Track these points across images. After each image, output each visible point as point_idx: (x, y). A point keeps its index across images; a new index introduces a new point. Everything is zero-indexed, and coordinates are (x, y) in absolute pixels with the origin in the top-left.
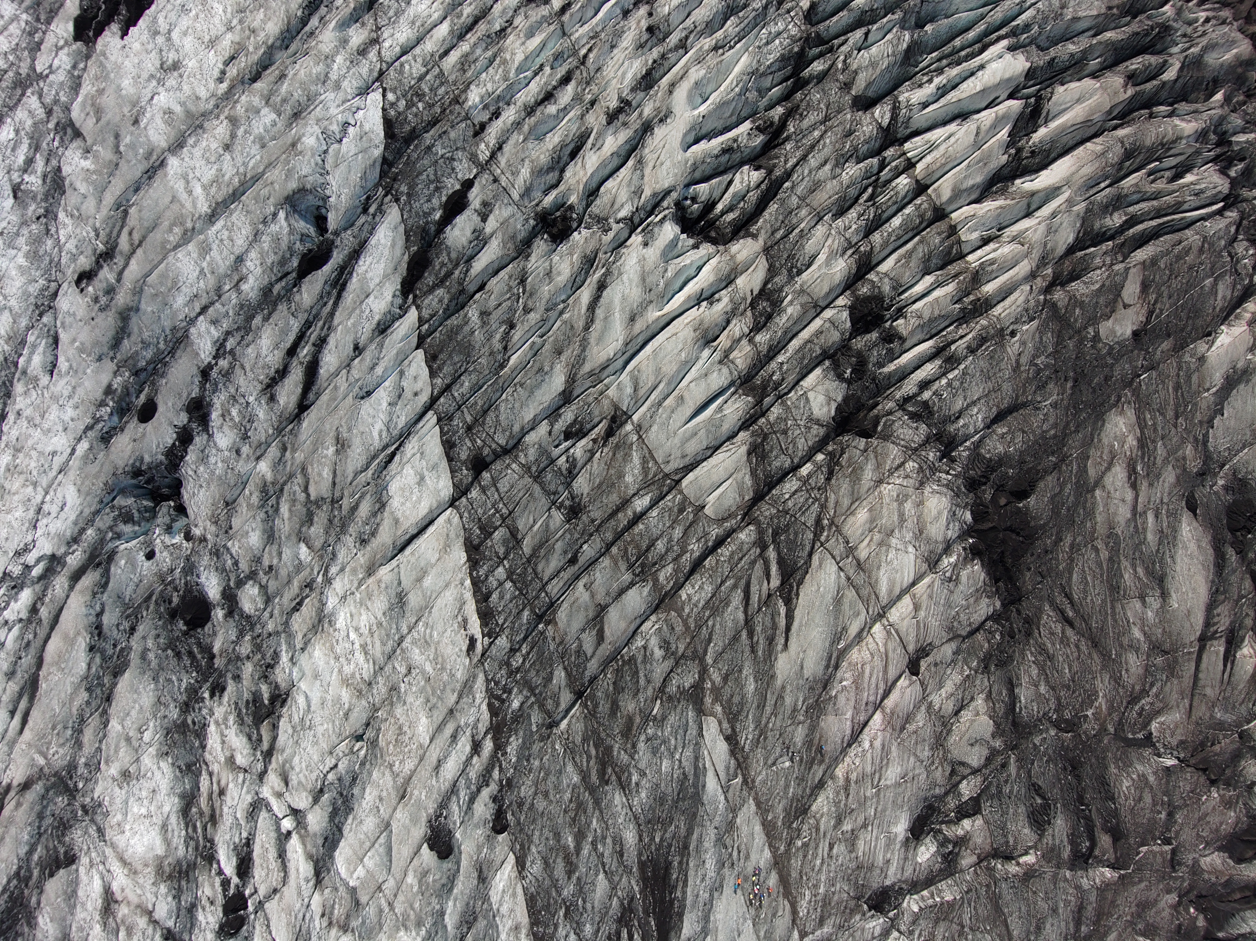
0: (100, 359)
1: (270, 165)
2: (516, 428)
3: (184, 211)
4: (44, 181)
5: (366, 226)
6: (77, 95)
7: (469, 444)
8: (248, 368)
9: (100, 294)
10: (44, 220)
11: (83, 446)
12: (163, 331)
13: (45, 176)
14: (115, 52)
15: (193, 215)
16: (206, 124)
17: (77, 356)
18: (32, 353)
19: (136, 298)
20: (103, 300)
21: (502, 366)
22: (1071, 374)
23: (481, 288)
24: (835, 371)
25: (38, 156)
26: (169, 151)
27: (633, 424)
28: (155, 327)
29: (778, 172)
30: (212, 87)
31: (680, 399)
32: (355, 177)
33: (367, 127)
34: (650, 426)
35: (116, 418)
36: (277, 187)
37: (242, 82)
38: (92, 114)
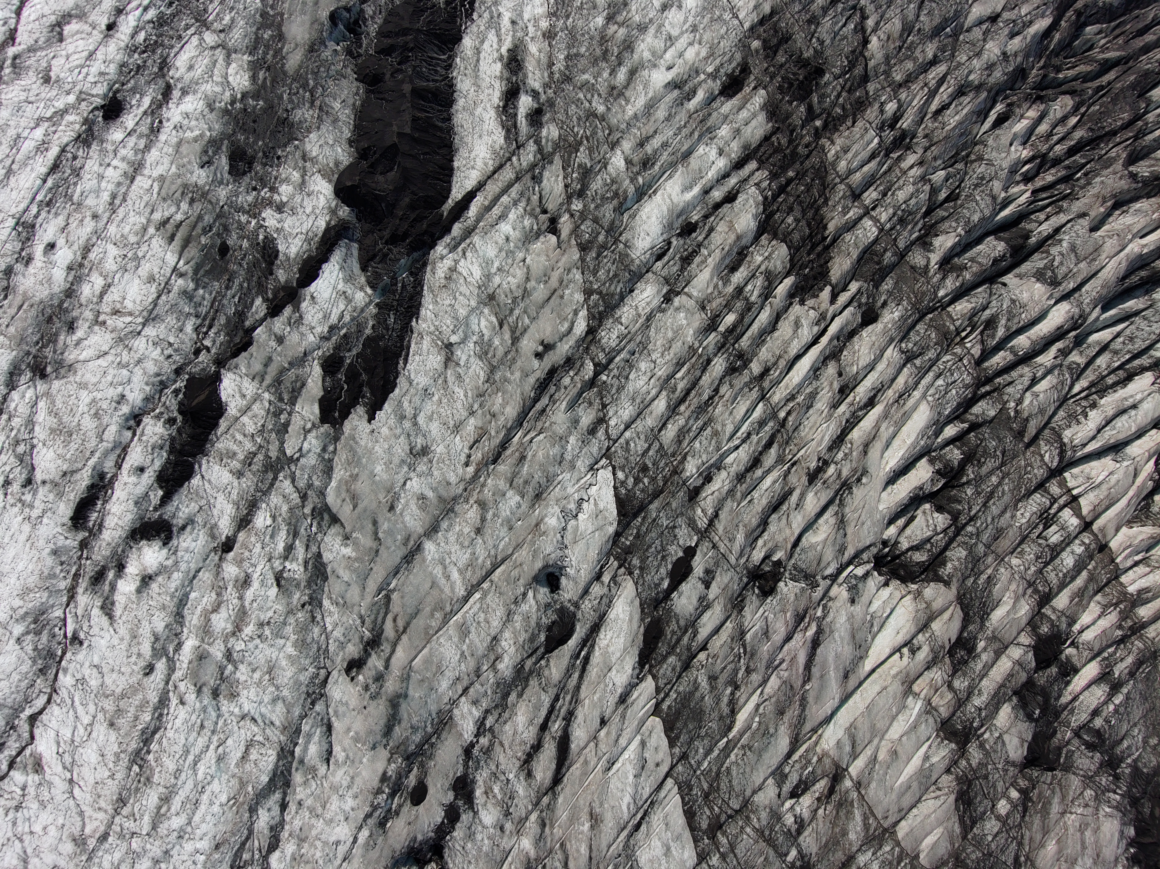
0: (374, 748)
1: (518, 546)
2: (748, 793)
3: (443, 596)
4: (306, 567)
5: (604, 599)
6: (330, 478)
7: (708, 813)
8: (507, 746)
9: (370, 681)
10: (308, 607)
11: (364, 834)
12: (430, 715)
13: (306, 563)
14: (364, 436)
15: (452, 600)
16: (457, 508)
17: (353, 746)
18: (307, 743)
19: (404, 685)
20: (373, 688)
21: (730, 728)
23: (704, 648)
24: (1024, 710)
25: (297, 542)
26: (425, 535)
27: (852, 780)
28: (422, 711)
29: (963, 519)
30: (460, 471)
31: (894, 753)
32: (593, 554)
33: (601, 506)
34: (869, 784)
35: (389, 801)
36: (526, 569)
37: (486, 465)
38: (348, 500)
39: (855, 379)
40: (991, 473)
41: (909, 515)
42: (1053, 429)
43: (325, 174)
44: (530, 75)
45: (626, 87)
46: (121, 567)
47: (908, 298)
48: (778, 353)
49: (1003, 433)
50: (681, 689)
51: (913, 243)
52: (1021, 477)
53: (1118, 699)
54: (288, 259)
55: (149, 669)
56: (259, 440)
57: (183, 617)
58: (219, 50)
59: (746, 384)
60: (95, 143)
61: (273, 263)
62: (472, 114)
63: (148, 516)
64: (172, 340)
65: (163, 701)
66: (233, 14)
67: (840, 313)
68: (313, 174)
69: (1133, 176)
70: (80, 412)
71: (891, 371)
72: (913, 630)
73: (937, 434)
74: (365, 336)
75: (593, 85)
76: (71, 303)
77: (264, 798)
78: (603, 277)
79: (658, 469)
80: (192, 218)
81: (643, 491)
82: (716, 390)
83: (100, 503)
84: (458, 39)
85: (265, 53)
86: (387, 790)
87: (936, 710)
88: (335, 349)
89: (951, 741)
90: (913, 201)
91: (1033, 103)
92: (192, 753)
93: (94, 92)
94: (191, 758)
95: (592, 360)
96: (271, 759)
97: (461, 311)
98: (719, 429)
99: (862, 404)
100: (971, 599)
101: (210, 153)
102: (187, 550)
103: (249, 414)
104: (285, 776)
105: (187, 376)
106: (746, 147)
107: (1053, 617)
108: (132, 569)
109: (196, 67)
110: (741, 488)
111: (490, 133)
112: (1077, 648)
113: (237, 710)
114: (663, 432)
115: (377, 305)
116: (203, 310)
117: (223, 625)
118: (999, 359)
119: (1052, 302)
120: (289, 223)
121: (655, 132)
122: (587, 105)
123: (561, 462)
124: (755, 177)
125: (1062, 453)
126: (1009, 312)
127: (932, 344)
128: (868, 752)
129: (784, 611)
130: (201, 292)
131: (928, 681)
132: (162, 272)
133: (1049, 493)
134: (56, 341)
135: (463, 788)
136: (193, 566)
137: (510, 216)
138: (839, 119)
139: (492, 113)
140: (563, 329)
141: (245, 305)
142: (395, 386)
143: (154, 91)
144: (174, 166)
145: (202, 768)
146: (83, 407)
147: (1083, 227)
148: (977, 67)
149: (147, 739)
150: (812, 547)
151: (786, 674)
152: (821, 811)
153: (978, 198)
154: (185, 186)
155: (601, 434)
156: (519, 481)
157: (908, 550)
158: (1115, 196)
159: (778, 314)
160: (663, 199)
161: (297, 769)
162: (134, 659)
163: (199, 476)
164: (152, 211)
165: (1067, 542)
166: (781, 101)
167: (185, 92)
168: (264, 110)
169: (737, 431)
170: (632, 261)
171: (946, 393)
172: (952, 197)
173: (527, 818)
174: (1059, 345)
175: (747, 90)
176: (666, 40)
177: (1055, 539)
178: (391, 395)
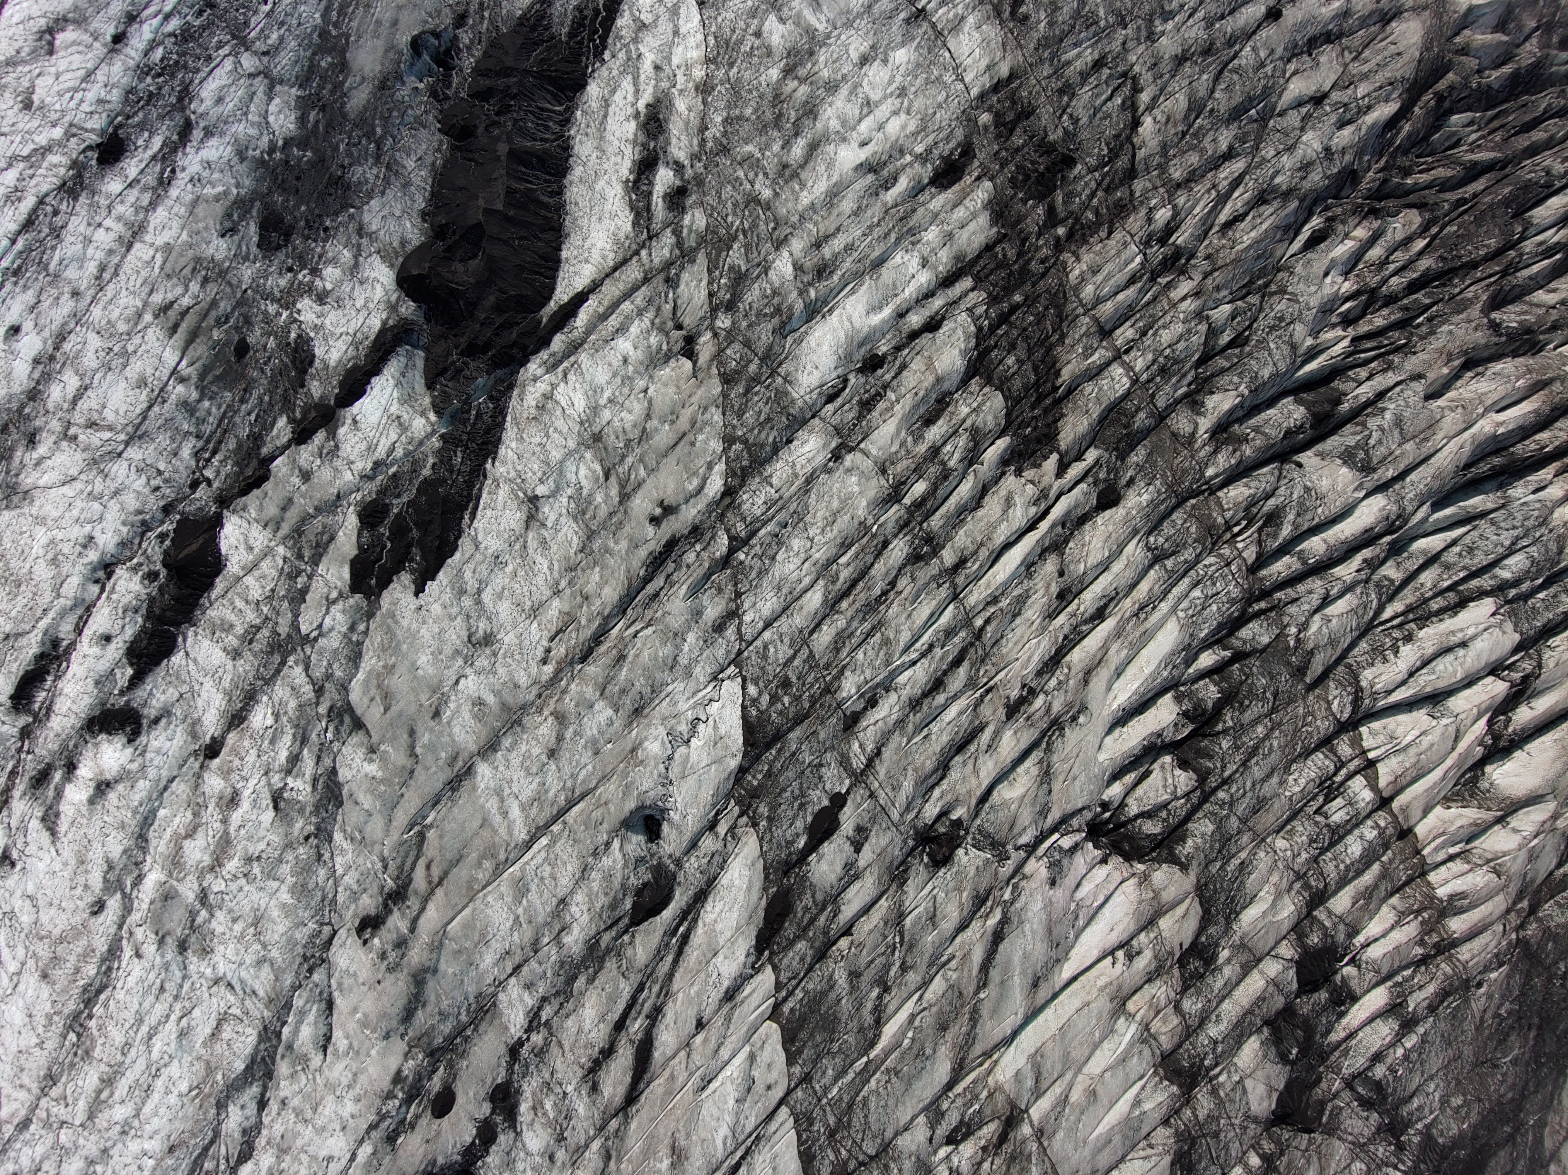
0: (387, 1037)
1: (605, 778)
2: (889, 1134)
3: (497, 839)
4: (314, 786)
5: (716, 857)
6: (357, 668)
7: (832, 1157)
8: (567, 1048)
9: (389, 947)
10: (313, 841)
11: (366, 1150)
12: (466, 998)
13: (315, 780)
14: (408, 614)
15: (508, 845)
16: (525, 720)
17: (359, 1032)
18: (299, 1022)
19: (434, 955)
20: (392, 956)
21: (872, 1044)
22: (1536, 1020)
23: (847, 931)
24: (1277, 1047)
25: (305, 752)
26: (479, 754)
27: (1032, 1126)
28: (456, 993)
29: (1213, 782)
30: (534, 670)
31: (1092, 1094)
32: (706, 795)
33: (723, 730)
34: (1054, 1132)
35: (404, 1109)
36: (612, 809)
37: (571, 663)
38: (378, 699)
39: (1081, 582)
40: (1257, 721)
41: (1142, 770)
42: (1349, 666)
43: (386, 257)
44: (674, 141)
45: (802, 166)
46: (71, 767)
47: (1164, 475)
48: (979, 539)
49: (1277, 668)
50: (811, 986)
51: (1178, 402)
52: (1297, 730)
53: (1410, 1041)
54: (326, 367)
55: (99, 907)
56: (265, 610)
57: (147, 841)
58: (259, 79)
59: (934, 578)
60: (84, 194)
61: (305, 372)
62: (591, 188)
63: (111, 701)
64: (162, 466)
65: (114, 952)
66: (282, 31)
67: (1070, 490)
68: (370, 255)
69: (1495, 326)
70: (33, 556)
71: (1130, 575)
72: (1132, 927)
73: (1188, 663)
74: (421, 478)
75: (758, 160)
76: (34, 408)
77: (237, 1090)
78: (751, 421)
79: (804, 684)
80: (203, 304)
81: (781, 713)
82: (893, 584)
83: (50, 678)
84: (581, 85)
85: (321, 87)
86: (400, 1095)
87: (1155, 1039)
88: (379, 492)
89: (1172, 1083)
90: (1181, 346)
91: (1364, 218)
92: (147, 1023)
93: (89, 125)
94: (144, 1029)
95: (728, 531)
96: (249, 1040)
97: (554, 453)
98: (892, 636)
99: (1087, 615)
100: (1215, 891)
101: (235, 217)
102: (158, 752)
103: (256, 573)
104: (266, 1065)
105: (178, 517)
106: (959, 258)
107: (1328, 924)
108: (85, 771)
109: (227, 100)
110: (915, 719)
111: (614, 216)
112: (1359, 967)
113: (209, 972)
114: (815, 636)
115: (442, 436)
116: (207, 429)
117: (198, 855)
118: (1282, 567)
119: (1361, 494)
120: (332, 319)
121: (838, 229)
122: (748, 186)
123: (672, 667)
124: (967, 299)
125: (1357, 701)
126: (1301, 504)
127: (1190, 541)
128: (1058, 1089)
129: (959, 890)
130: (206, 404)
131: (1147, 998)
132: (157, 374)
133: (1335, 754)
134: (10, 458)
135: (504, 1100)
136: (165, 774)
137: (632, 329)
138: (1089, 228)
139: (619, 189)
140: (691, 488)
141: (264, 424)
142: (456, 548)
143: (168, 129)
144: (185, 232)
145: (158, 1045)
146: (37, 550)
147: (1416, 393)
148: (1287, 167)
149: (89, 1000)
150: (1005, 804)
151: (955, 976)
152: (986, 1165)
153: (1272, 345)
154: (198, 260)
155: (730, 632)
156: (613, 689)
157: (1137, 817)
158: (1466, 353)
159: (984, 486)
160: (841, 322)
161: (283, 1057)
162: (79, 891)
163: (182, 653)
164: (152, 291)
165: (1355, 822)
166: (1012, 198)
167: (208, 133)
168: (312, 164)
169: (917, 640)
170: (793, 401)
171: (1204, 609)
172: (1238, 341)
173: (587, 1146)
174: (1367, 553)
175: (968, 179)
176: (862, 105)
177: (1338, 817)
178: (449, 561)
